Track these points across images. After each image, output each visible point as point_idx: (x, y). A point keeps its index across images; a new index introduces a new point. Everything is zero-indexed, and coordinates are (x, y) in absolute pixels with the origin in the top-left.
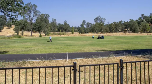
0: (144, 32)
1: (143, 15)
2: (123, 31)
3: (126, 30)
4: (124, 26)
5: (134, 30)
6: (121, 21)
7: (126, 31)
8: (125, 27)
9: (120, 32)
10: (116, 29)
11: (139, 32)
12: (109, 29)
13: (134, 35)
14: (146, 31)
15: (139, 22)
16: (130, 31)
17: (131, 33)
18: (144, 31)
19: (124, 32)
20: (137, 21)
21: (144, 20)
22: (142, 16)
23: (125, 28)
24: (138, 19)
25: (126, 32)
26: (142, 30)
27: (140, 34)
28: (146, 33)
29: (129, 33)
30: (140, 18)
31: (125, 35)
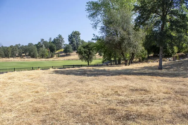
0: (43, 58)
1: (43, 40)
2: (20, 56)
3: (24, 54)
4: (22, 50)
5: (33, 56)
6: (19, 45)
7: (24, 56)
8: (23, 51)
9: (17, 58)
10: (13, 54)
11: (38, 58)
12: (4, 54)
13: (34, 61)
14: (45, 57)
15: (38, 46)
16: (29, 56)
17: (30, 58)
18: (42, 56)
19: (22, 58)
20: (36, 45)
21: (44, 46)
22: (42, 41)
23: (23, 53)
24: (37, 44)
25: (24, 57)
26: (41, 56)
27: (39, 60)
28: (45, 58)
29: (28, 58)
30: (39, 43)
31: (24, 60)
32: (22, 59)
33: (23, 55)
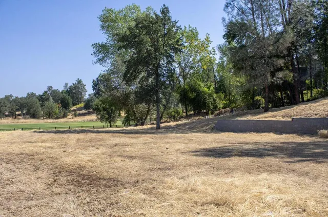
0: (49, 118)
1: (51, 87)
2: (12, 115)
3: (20, 112)
4: (16, 105)
5: (34, 115)
6: (11, 96)
7: (19, 115)
8: (18, 107)
9: (7, 118)
10: (0, 112)
11: (42, 118)
13: (33, 123)
14: (52, 116)
15: (43, 99)
16: (27, 115)
17: (28, 118)
18: (49, 115)
19: (15, 118)
20: (40, 96)
21: (51, 99)
22: (49, 89)
23: (18, 110)
24: (41, 94)
25: (20, 117)
26: (47, 114)
27: (42, 121)
28: (52, 118)
29: (25, 118)
30: (46, 92)
31: (17, 122)
32: (16, 121)
33: (17, 113)
